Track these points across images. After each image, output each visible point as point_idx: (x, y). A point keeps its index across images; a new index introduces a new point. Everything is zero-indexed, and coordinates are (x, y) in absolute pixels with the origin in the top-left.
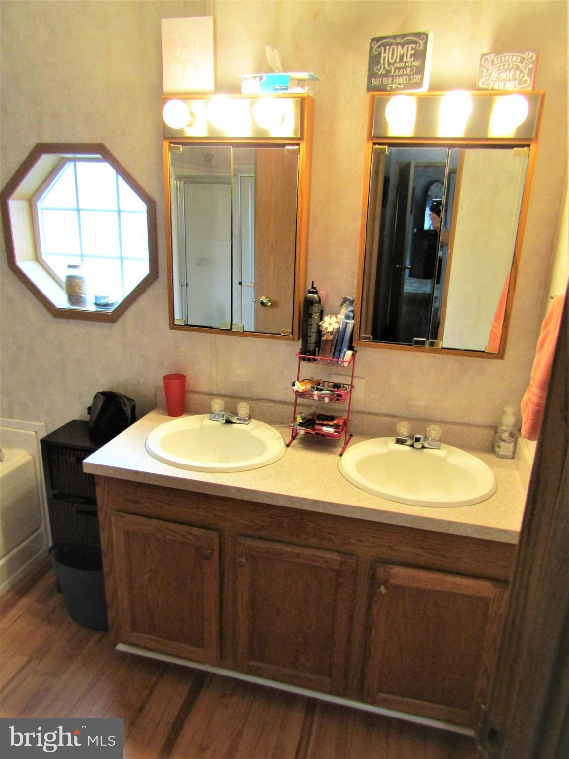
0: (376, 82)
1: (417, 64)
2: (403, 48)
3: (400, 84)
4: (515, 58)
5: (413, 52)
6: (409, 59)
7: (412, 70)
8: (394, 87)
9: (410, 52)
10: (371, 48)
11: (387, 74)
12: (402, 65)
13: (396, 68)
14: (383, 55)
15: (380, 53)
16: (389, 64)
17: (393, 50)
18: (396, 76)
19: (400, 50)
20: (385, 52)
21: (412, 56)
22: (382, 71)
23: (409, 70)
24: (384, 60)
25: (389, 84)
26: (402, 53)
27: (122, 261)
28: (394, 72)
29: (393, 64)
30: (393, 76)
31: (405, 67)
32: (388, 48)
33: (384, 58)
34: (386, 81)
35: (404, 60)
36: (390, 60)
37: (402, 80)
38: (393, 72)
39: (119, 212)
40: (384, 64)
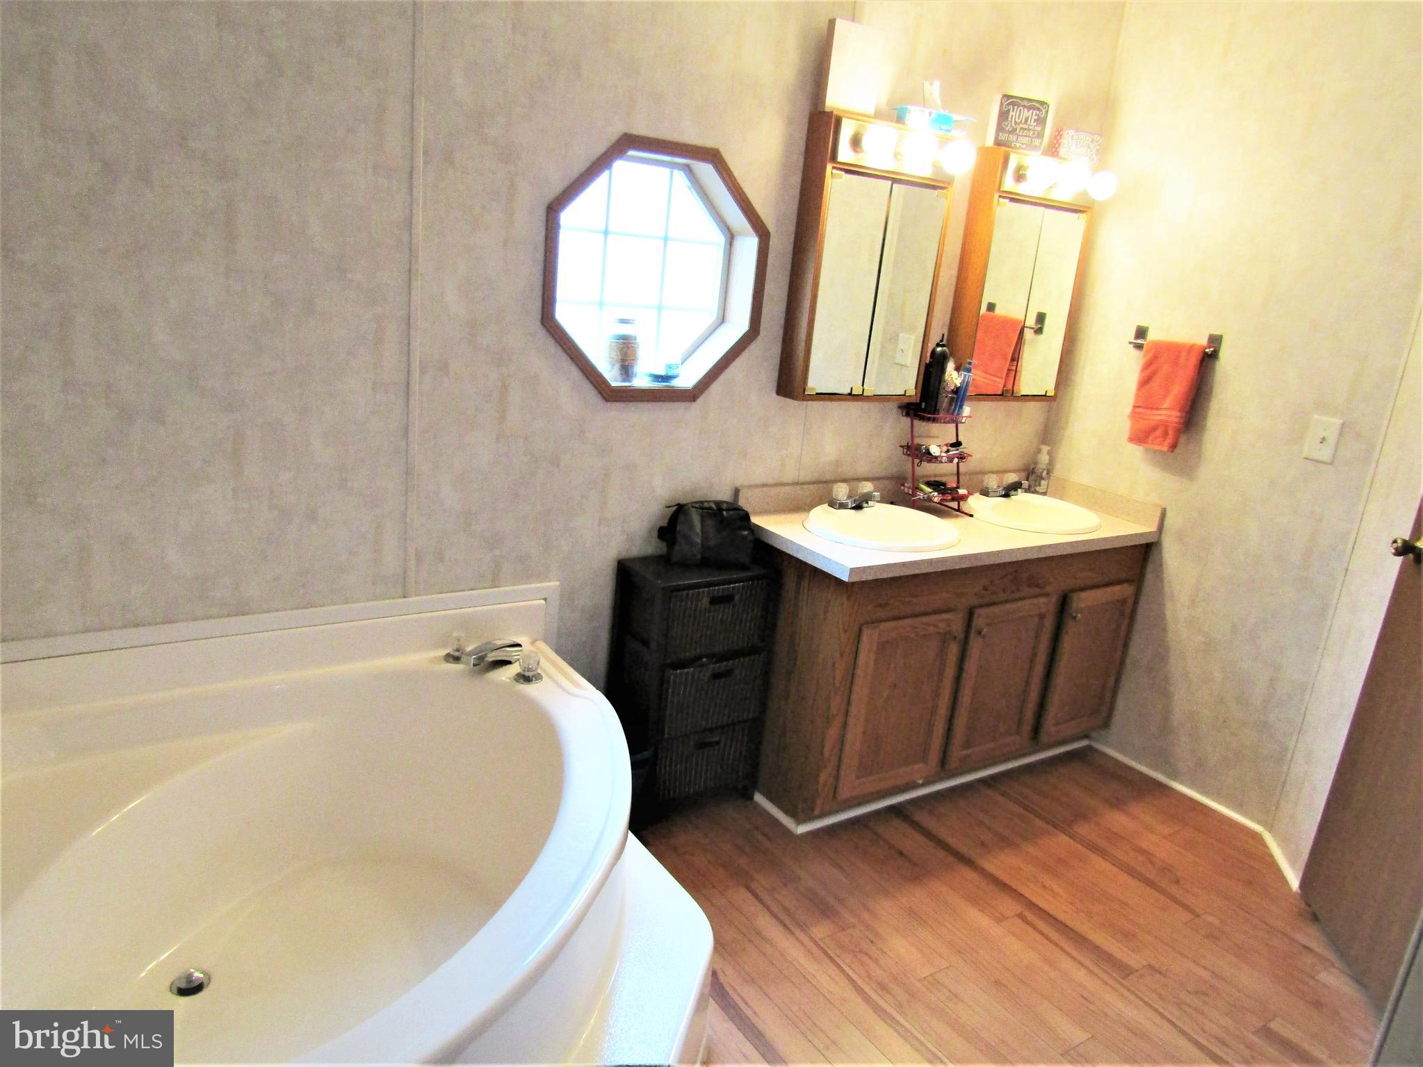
0: (1003, 137)
1: (1038, 129)
2: (1028, 111)
3: (1023, 144)
4: (1088, 138)
5: (1036, 118)
6: (1032, 124)
7: (1034, 133)
8: (1018, 145)
9: (1034, 117)
10: (1002, 104)
11: (1013, 131)
12: (1026, 126)
13: (1021, 128)
14: (1011, 113)
15: (1009, 110)
16: (1016, 123)
17: (1021, 110)
18: (1022, 136)
19: (1026, 113)
20: (1013, 111)
21: (1035, 120)
22: (1008, 128)
23: (1032, 132)
24: (1012, 118)
25: (1013, 142)
26: (1028, 115)
27: (660, 313)
28: (1019, 132)
29: (1019, 124)
30: (1018, 135)
31: (1029, 130)
32: (1016, 107)
33: (1012, 115)
34: (1012, 138)
35: (1029, 123)
36: (1017, 120)
37: (1025, 140)
38: (1018, 130)
39: (666, 240)
40: (1011, 121)
